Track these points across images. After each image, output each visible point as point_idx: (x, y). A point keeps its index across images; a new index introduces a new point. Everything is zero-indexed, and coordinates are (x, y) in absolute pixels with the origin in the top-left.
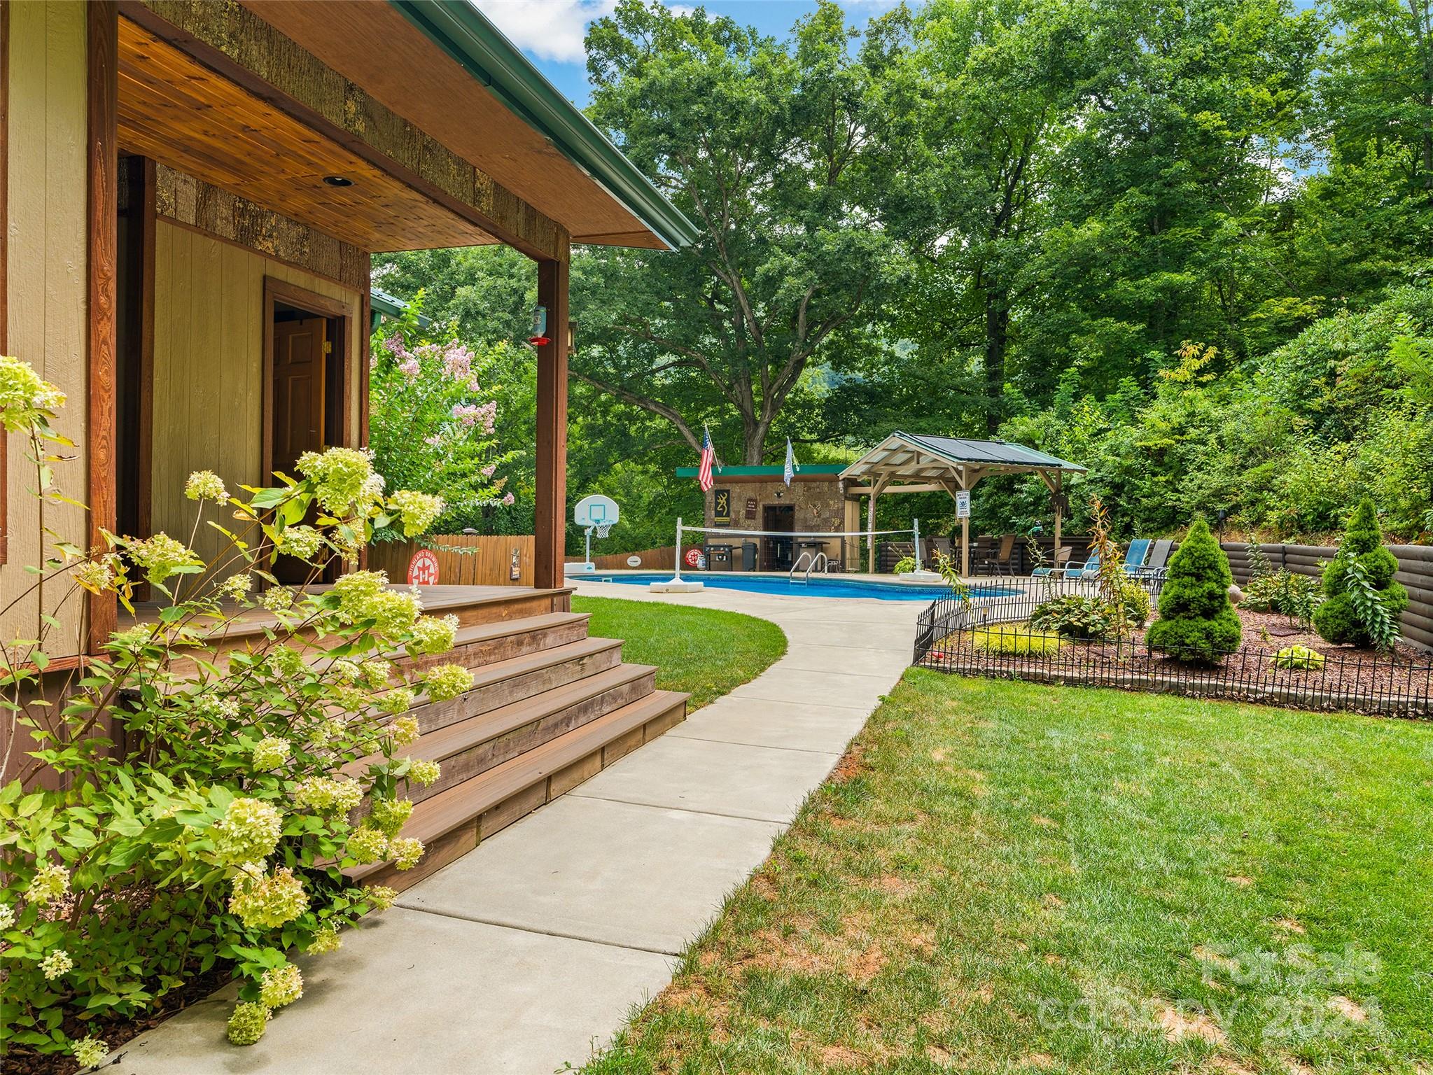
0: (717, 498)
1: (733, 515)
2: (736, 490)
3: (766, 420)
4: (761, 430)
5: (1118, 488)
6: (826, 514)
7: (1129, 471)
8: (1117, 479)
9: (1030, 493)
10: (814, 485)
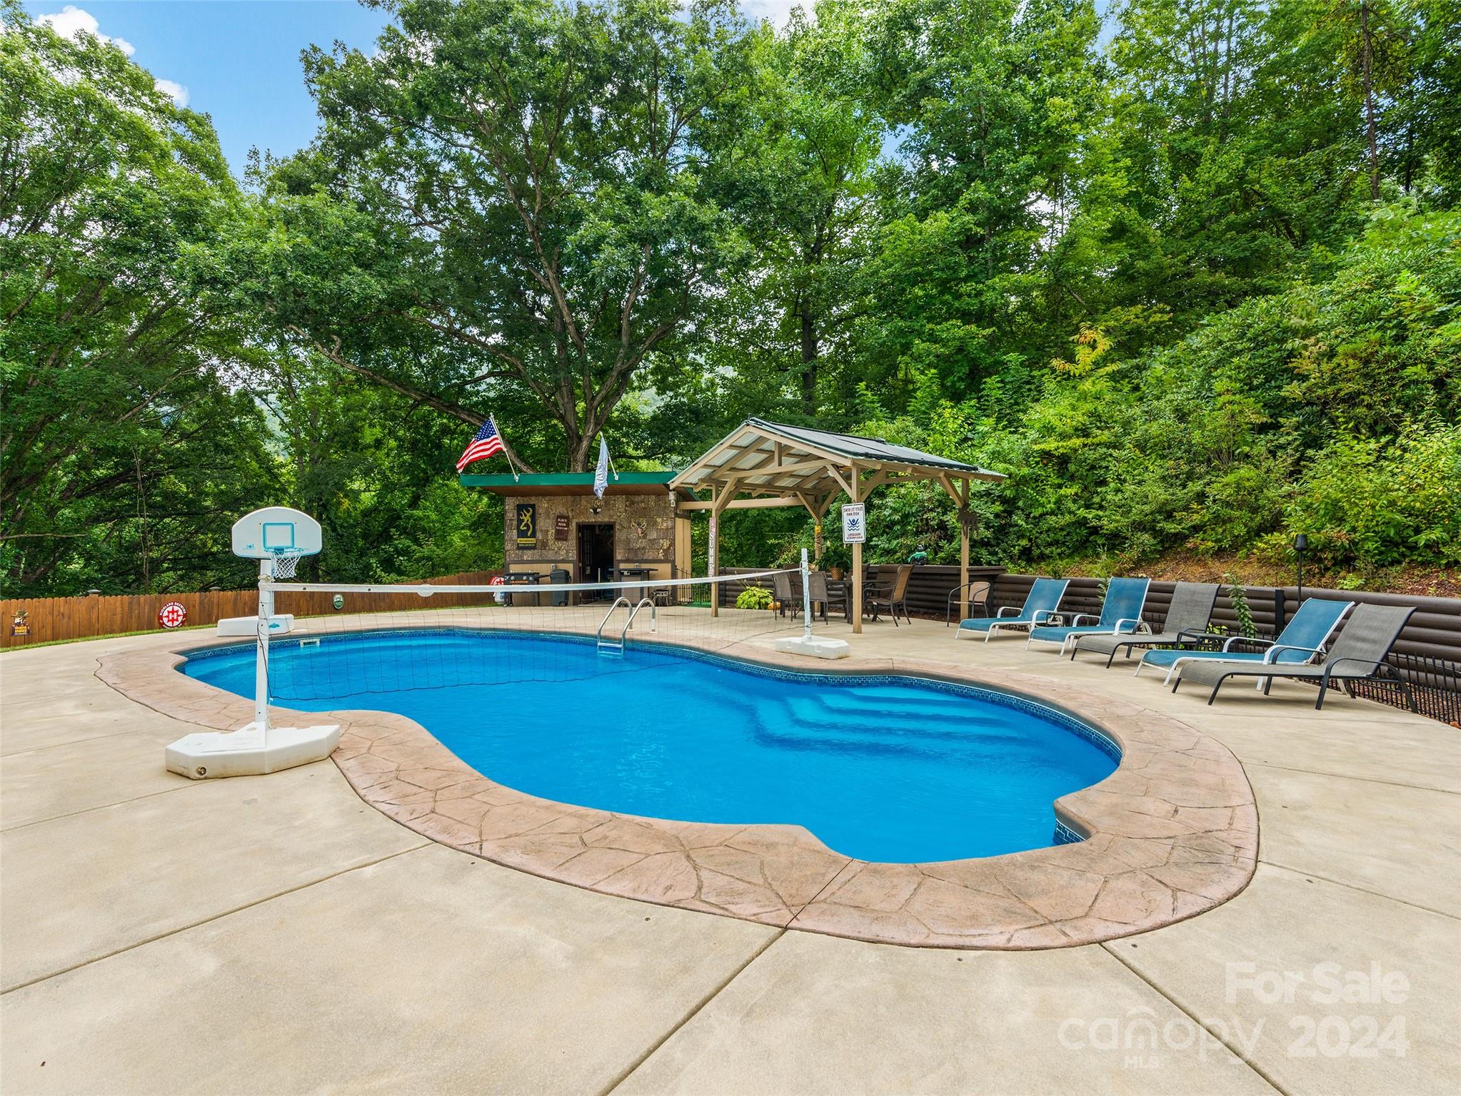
0: (519, 514)
1: (539, 535)
2: (543, 505)
3: (590, 434)
4: (585, 444)
5: (1010, 504)
6: (653, 535)
7: (1022, 482)
8: (1008, 493)
9: (895, 510)
10: (637, 499)
